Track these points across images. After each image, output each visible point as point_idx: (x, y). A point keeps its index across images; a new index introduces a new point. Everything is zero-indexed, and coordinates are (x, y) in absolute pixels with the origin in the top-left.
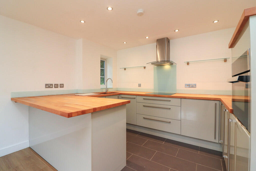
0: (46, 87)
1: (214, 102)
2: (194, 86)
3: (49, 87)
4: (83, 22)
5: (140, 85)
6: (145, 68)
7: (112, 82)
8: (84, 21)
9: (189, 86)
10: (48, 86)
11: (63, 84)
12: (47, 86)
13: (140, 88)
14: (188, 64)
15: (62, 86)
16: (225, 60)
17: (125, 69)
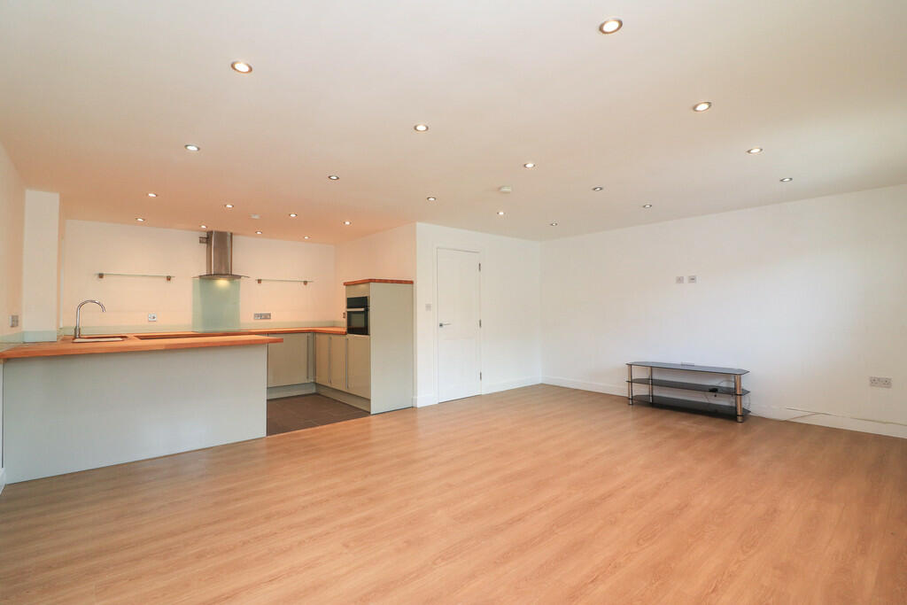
1: (305, 335)
2: (267, 316)
6: (169, 280)
7: (104, 310)
9: (261, 316)
14: (259, 281)
16: (305, 283)
17: (101, 276)
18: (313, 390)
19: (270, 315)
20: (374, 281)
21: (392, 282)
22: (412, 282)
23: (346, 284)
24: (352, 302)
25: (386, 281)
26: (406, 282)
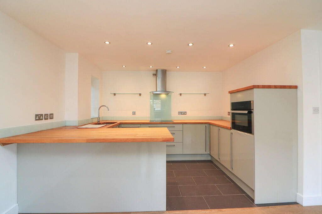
0: (36, 120)
1: (204, 125)
2: (185, 113)
3: (40, 119)
4: (107, 43)
5: (134, 113)
6: (140, 95)
7: (108, 110)
8: (110, 42)
9: (182, 113)
10: (39, 117)
11: (52, 114)
12: (37, 118)
13: (134, 116)
14: (181, 94)
15: (51, 116)
16: (205, 95)
17: (115, 94)
18: (209, 158)
19: (186, 112)
20: (258, 87)
21: (276, 87)
22: (296, 87)
23: (231, 92)
24: (236, 106)
25: (269, 87)
26: (290, 87)
